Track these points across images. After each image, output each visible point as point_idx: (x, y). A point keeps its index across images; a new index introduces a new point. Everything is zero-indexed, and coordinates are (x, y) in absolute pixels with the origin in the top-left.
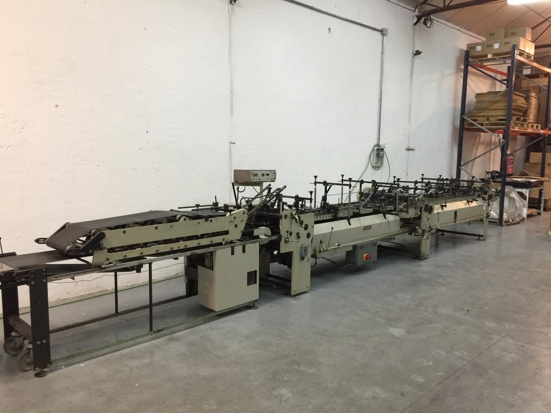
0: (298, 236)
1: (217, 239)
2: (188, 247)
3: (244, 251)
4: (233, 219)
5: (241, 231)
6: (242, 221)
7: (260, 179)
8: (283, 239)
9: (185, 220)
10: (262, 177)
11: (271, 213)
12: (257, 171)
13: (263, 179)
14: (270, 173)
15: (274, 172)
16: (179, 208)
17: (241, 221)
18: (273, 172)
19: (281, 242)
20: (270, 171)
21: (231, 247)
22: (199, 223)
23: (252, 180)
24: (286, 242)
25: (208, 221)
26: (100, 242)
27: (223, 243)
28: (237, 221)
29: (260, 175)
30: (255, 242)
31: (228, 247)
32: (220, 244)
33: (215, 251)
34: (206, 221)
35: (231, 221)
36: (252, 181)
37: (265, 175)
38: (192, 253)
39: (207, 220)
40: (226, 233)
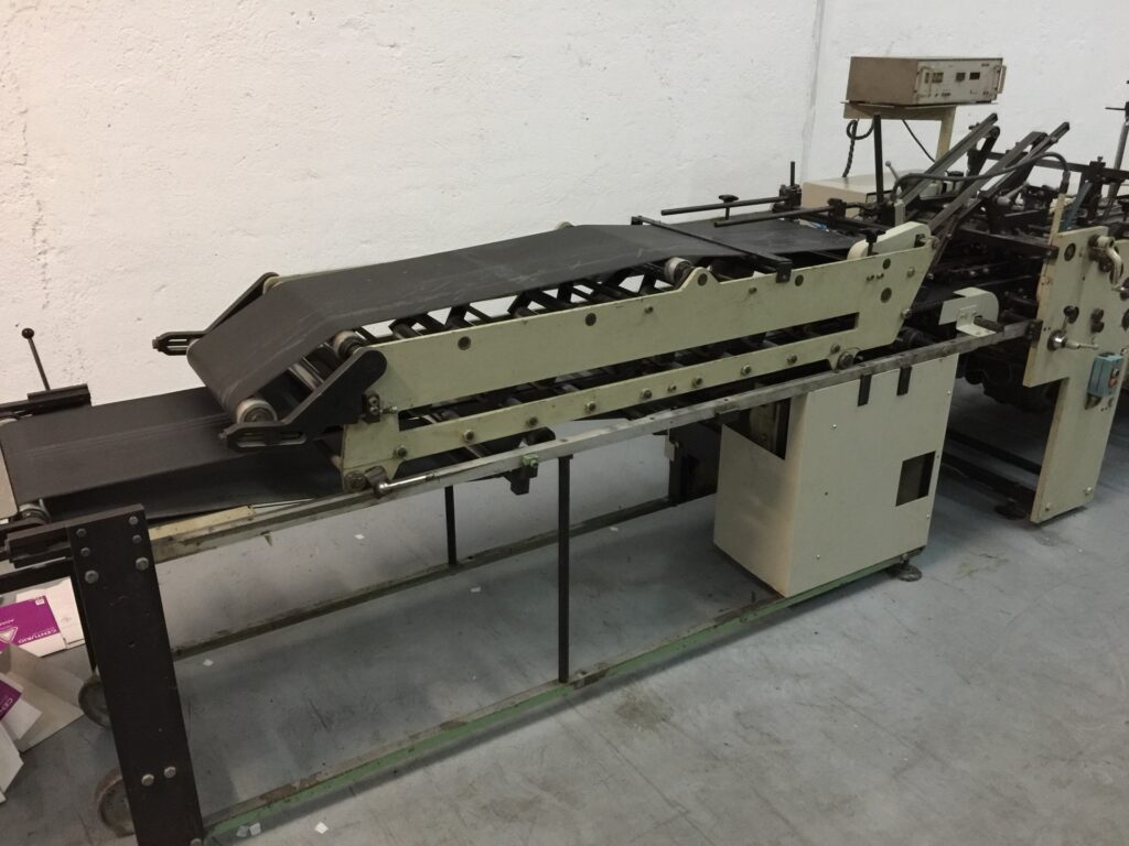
0: (1097, 324)
1: (811, 350)
2: (707, 384)
3: (903, 388)
4: (879, 270)
5: (902, 315)
6: (910, 275)
7: (949, 94)
8: (1045, 336)
9: (702, 280)
10: (957, 84)
11: (1003, 232)
12: (942, 63)
13: (957, 91)
14: (984, 71)
15: (997, 67)
16: (664, 213)
17: (906, 276)
18: (993, 64)
19: (1036, 347)
20: (985, 62)
21: (862, 377)
22: (755, 290)
23: (923, 96)
24: (1051, 346)
25: (788, 280)
26: (368, 392)
27: (833, 362)
28: (892, 278)
29: (949, 77)
30: (943, 354)
31: (852, 377)
32: (822, 366)
33: (802, 397)
34: (779, 280)
35: (873, 277)
36: (922, 101)
37: (968, 76)
38: (720, 408)
39: (784, 277)
40: (847, 322)
